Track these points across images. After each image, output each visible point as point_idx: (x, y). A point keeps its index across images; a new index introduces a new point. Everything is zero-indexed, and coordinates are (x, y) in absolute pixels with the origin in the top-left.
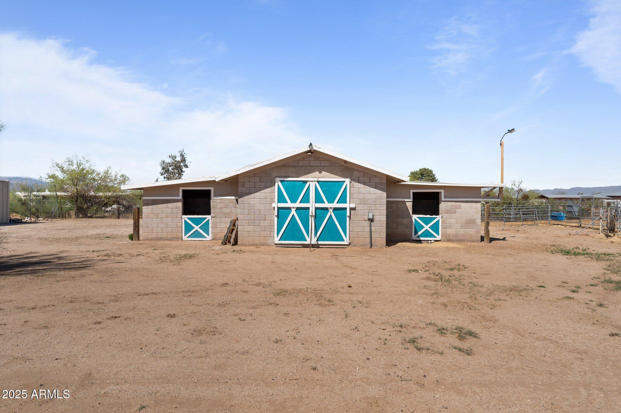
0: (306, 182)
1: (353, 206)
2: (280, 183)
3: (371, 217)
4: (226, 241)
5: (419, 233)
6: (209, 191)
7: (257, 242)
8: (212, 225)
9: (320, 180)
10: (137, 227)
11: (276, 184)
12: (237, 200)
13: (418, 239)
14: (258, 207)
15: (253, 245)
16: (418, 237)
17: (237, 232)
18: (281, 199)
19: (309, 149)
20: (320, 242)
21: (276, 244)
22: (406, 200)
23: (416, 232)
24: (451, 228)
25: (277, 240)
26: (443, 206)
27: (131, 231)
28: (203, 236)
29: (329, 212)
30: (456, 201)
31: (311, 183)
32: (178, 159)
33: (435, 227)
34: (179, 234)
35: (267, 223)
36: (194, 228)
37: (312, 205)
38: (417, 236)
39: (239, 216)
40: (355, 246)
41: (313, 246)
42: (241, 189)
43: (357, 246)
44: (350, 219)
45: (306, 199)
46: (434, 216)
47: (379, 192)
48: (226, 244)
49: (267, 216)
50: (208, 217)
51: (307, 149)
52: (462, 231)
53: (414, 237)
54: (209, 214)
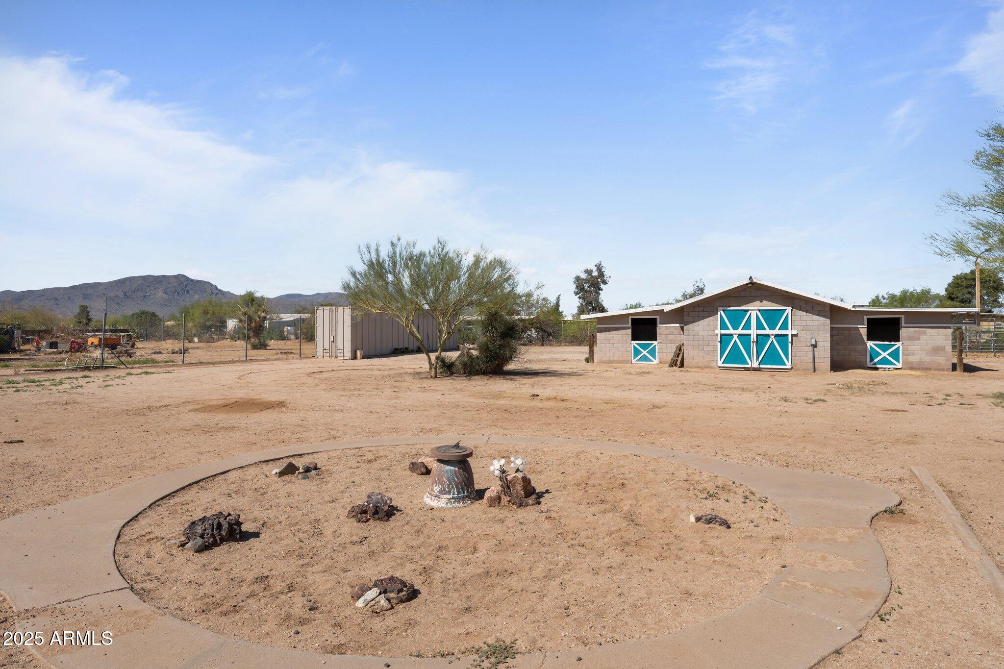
0: (748, 311)
1: (795, 332)
2: (722, 312)
3: (813, 343)
4: (673, 364)
5: (876, 360)
6: (655, 320)
7: (701, 365)
8: (659, 350)
9: (761, 308)
10: (591, 352)
11: (719, 313)
12: (682, 328)
13: (874, 366)
14: (701, 333)
15: (698, 367)
16: (875, 364)
17: (683, 356)
18: (724, 326)
19: (749, 282)
20: (762, 366)
21: (719, 367)
22: (859, 326)
23: (872, 359)
24: (914, 356)
25: (720, 363)
26: (903, 332)
27: (587, 356)
28: (651, 360)
29: (771, 339)
30: (920, 327)
31: (752, 312)
32: (595, 274)
33: (895, 355)
34: (629, 358)
35: (711, 348)
36: (641, 352)
37: (753, 332)
38: (873, 363)
39: (685, 342)
40: (798, 370)
41: (755, 369)
42: (686, 318)
43: (800, 371)
44: (792, 345)
45: (747, 326)
46: (893, 343)
47: (822, 319)
48: (672, 366)
49: (710, 342)
50: (655, 343)
51: (747, 281)
52: (927, 359)
53: (869, 365)
54: (656, 340)
